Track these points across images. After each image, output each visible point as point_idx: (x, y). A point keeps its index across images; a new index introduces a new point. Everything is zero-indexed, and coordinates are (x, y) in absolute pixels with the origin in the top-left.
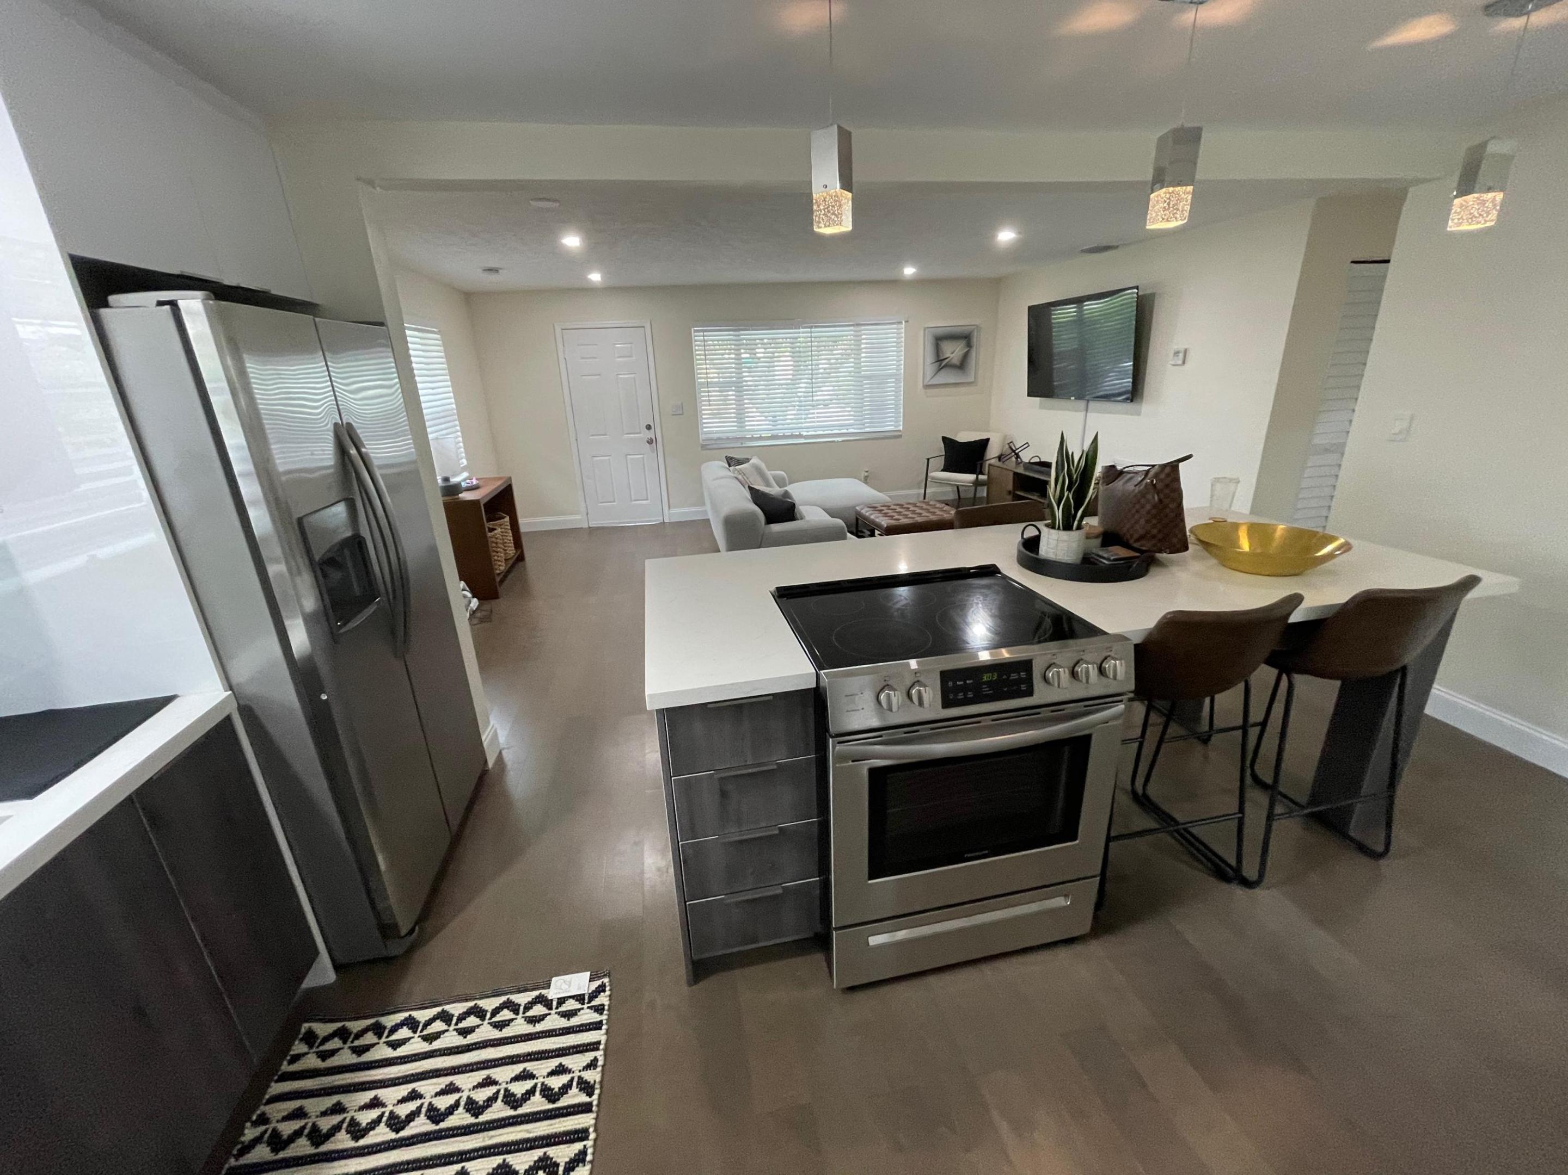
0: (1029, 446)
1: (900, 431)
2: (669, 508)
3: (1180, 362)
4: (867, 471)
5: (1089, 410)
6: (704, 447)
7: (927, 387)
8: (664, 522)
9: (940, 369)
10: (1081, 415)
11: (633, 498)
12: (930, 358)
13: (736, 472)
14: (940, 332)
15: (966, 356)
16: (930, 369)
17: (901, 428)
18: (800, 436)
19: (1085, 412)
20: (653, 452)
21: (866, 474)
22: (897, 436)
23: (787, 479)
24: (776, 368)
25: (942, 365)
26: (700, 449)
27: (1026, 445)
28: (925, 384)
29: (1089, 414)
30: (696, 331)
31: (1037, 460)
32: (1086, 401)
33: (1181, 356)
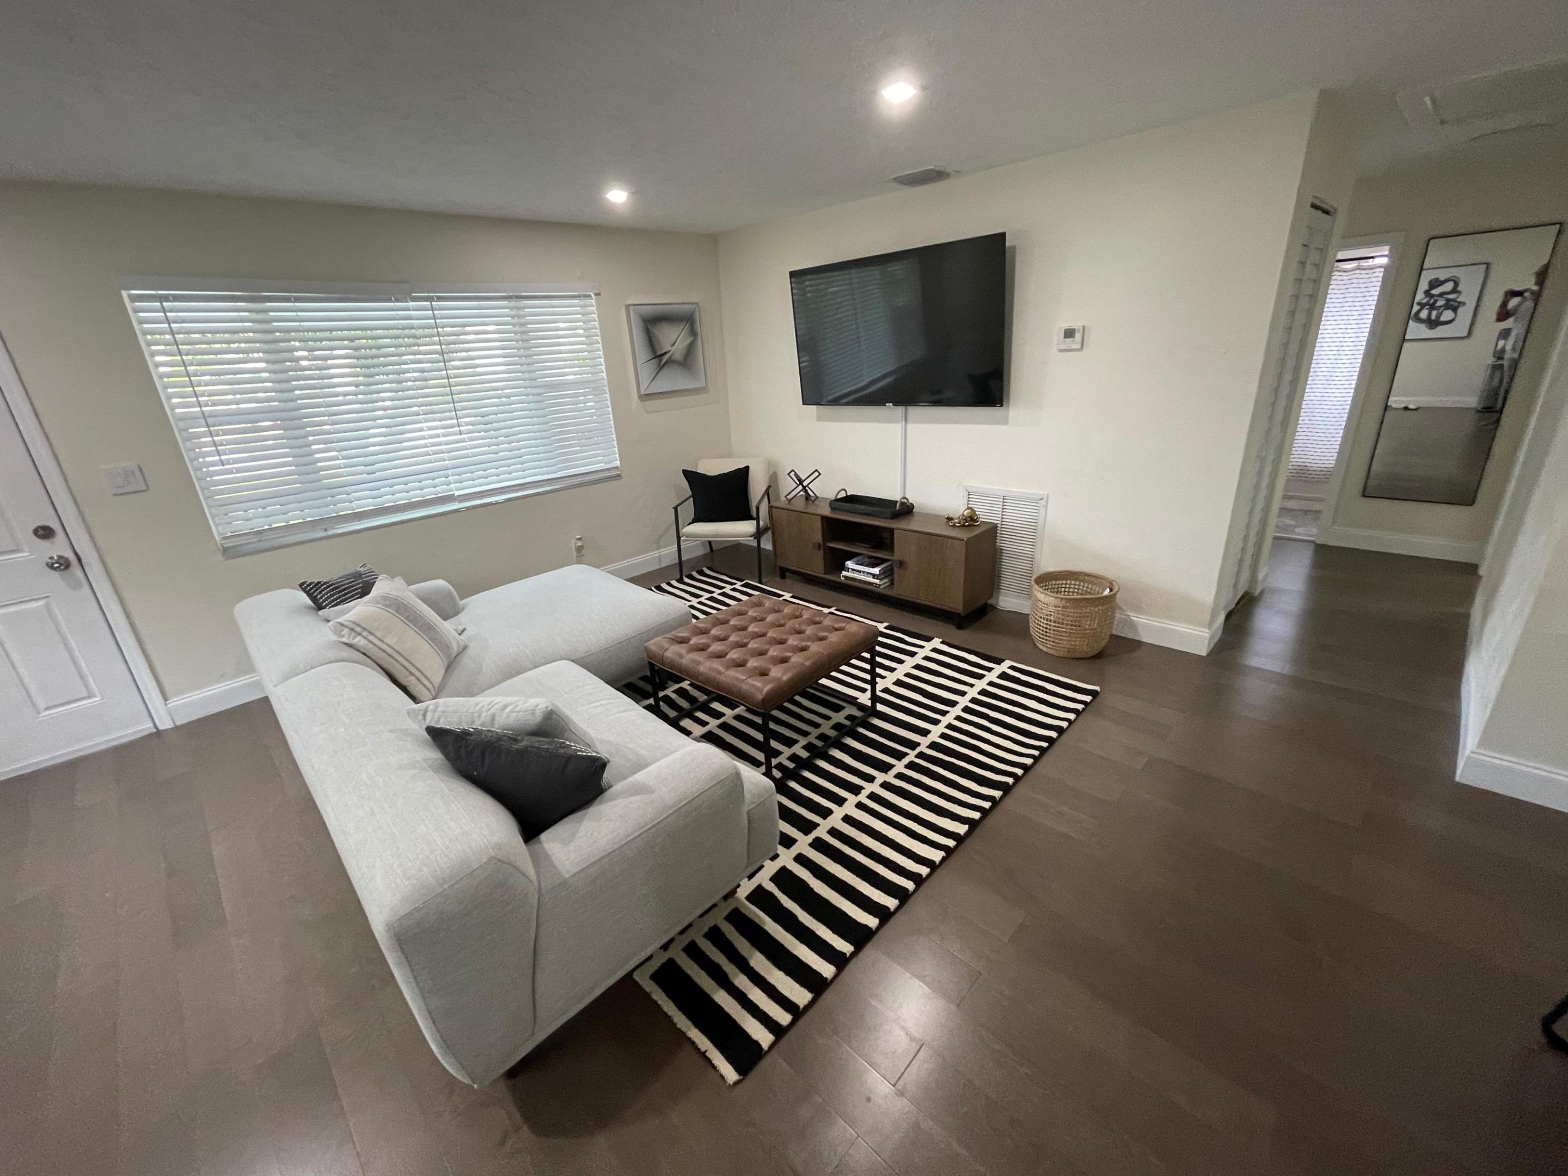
0: (820, 474)
1: (616, 468)
2: (166, 699)
3: (1079, 346)
4: (580, 539)
5: (908, 421)
6: (227, 552)
7: (645, 397)
8: (158, 731)
9: (661, 368)
10: (898, 427)
11: (41, 704)
12: (643, 354)
13: (346, 631)
14: (648, 310)
15: (690, 349)
16: (646, 371)
17: (618, 463)
18: (450, 499)
19: (904, 423)
20: (77, 586)
21: (579, 543)
22: (612, 477)
23: (455, 593)
24: (332, 371)
25: (663, 362)
26: (219, 556)
27: (816, 474)
28: (642, 393)
29: (910, 426)
30: (134, 299)
31: (842, 495)
32: (904, 407)
33: (1078, 336)
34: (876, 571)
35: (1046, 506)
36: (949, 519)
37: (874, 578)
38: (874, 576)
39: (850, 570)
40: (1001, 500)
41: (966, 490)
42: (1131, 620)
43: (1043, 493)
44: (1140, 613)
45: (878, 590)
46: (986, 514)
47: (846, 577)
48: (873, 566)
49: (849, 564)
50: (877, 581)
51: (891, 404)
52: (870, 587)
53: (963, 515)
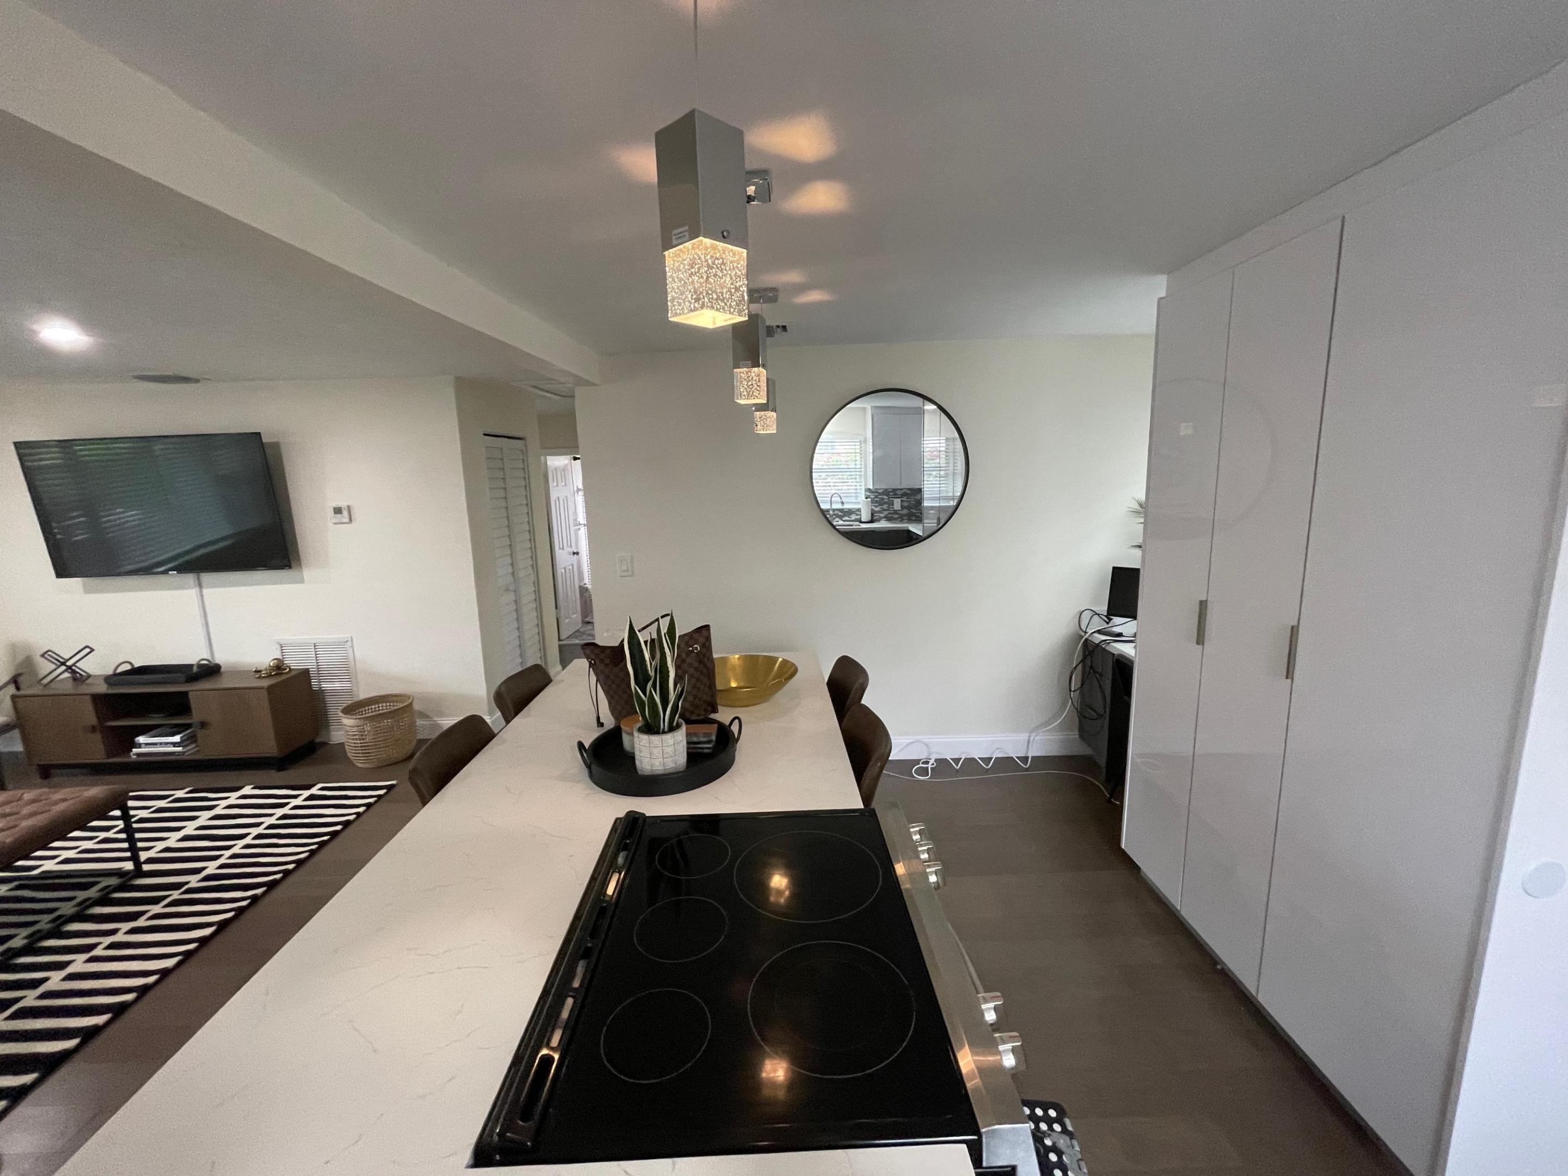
0: (92, 650)
3: (348, 520)
5: (203, 587)
10: (192, 593)
19: (198, 588)
27: (88, 650)
31: (127, 667)
32: (195, 574)
33: (345, 513)
34: (177, 738)
35: (352, 647)
36: (257, 671)
37: (174, 747)
38: (174, 744)
39: (143, 746)
40: (313, 647)
41: (278, 643)
42: (438, 724)
43: (346, 636)
44: (443, 717)
45: (184, 757)
46: (295, 662)
47: (139, 755)
48: (173, 735)
49: (141, 739)
50: (180, 749)
51: (175, 572)
52: (173, 757)
53: (270, 666)
